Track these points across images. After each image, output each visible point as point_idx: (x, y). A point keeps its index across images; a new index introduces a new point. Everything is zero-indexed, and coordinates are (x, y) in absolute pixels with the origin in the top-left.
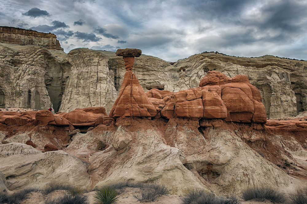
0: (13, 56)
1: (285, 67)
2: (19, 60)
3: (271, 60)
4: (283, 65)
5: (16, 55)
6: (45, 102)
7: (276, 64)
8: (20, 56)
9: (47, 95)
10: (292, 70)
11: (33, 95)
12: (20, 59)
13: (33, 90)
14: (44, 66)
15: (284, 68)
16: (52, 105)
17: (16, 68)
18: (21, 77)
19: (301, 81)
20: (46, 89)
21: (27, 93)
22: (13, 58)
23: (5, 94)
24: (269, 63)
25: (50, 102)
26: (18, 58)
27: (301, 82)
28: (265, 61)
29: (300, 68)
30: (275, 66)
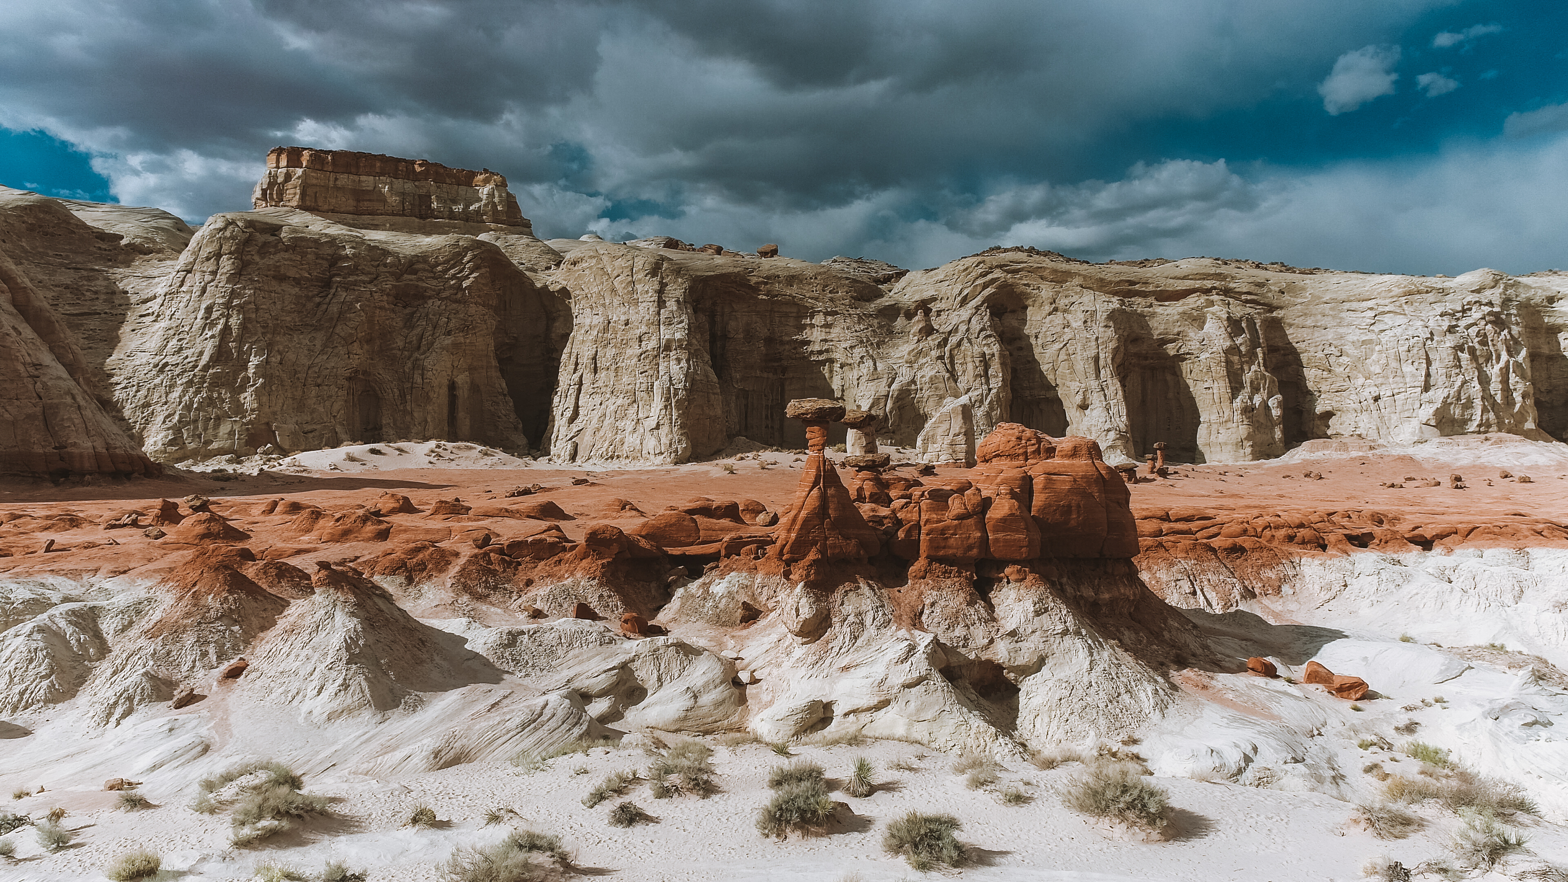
0: (398, 278)
1: (1249, 297)
2: (417, 286)
4: (1245, 290)
5: (406, 272)
6: (499, 417)
7: (1221, 290)
8: (420, 274)
9: (505, 395)
10: (1273, 307)
11: (463, 393)
12: (420, 283)
13: (462, 379)
14: (491, 303)
15: (1246, 302)
16: (521, 426)
17: (408, 310)
18: (424, 342)
20: (499, 374)
21: (444, 391)
22: (398, 279)
23: (380, 395)
24: (1198, 284)
25: (513, 416)
26: (411, 280)
28: (1185, 278)
29: (1299, 300)
30: (1217, 294)
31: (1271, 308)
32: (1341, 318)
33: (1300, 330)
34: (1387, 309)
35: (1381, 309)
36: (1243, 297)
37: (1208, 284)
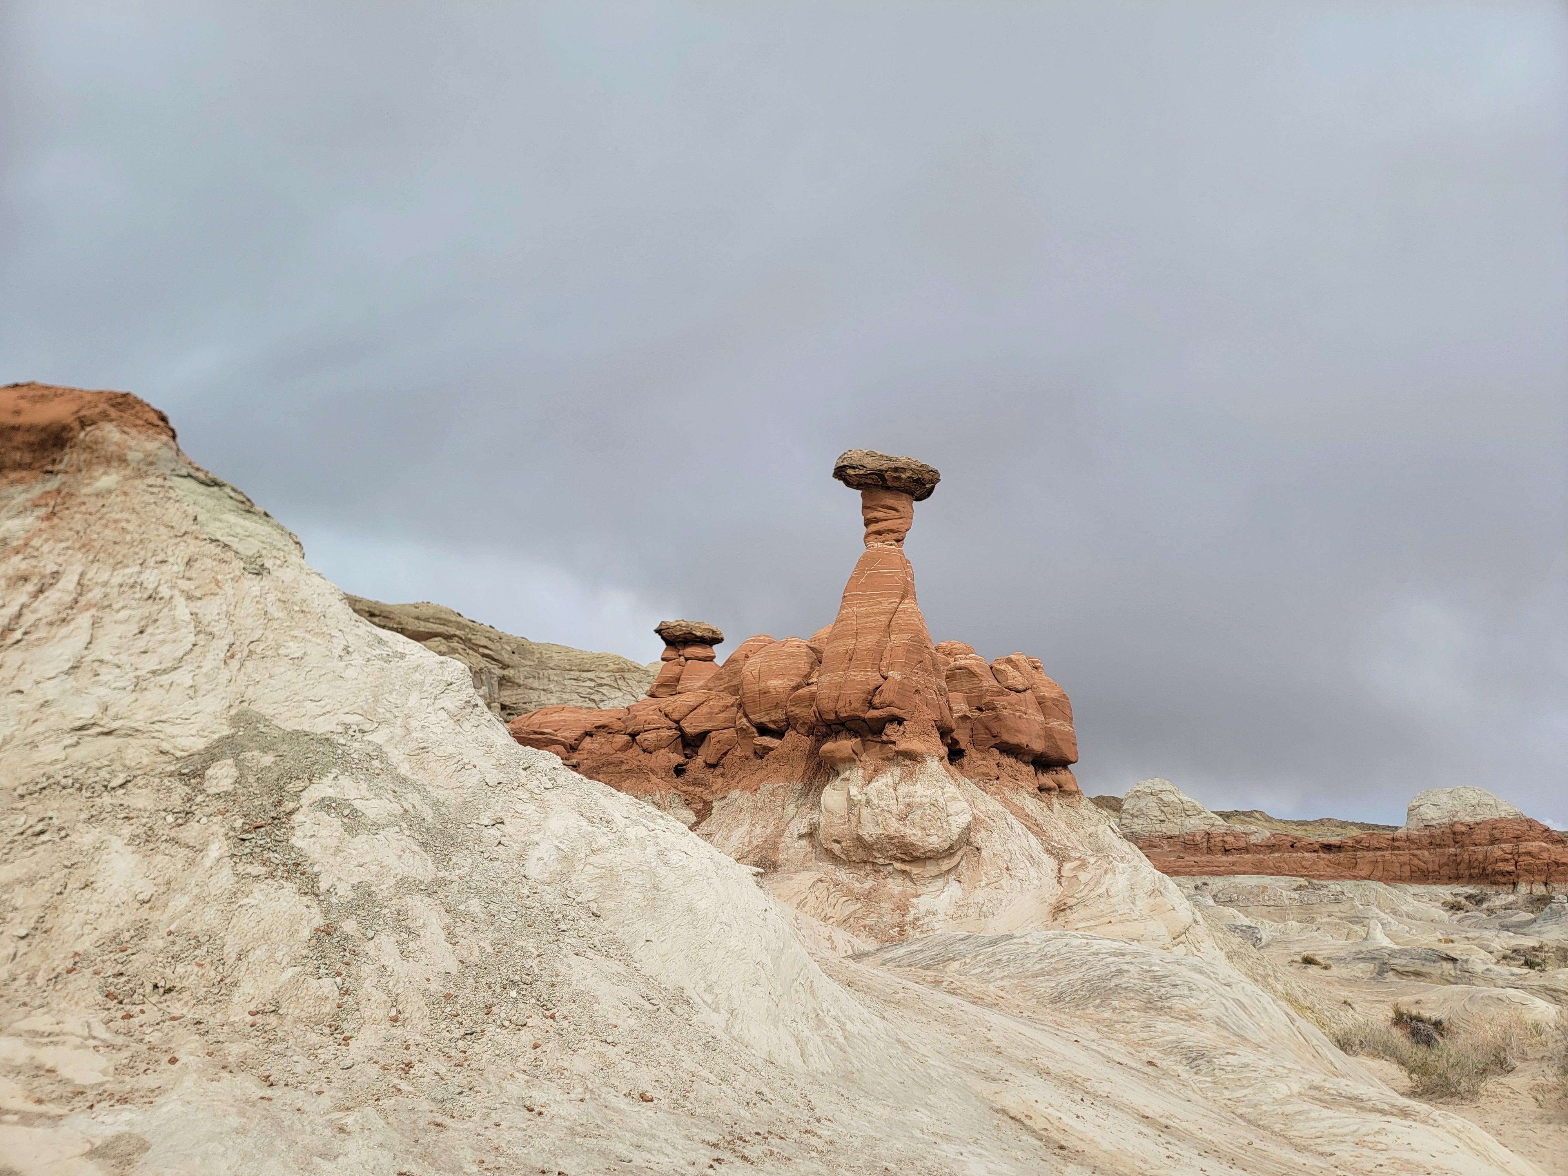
1: (487, 651)
3: (445, 620)
4: (482, 643)
7: (461, 639)
10: (504, 665)
15: (484, 655)
19: (525, 703)
24: (441, 629)
27: (525, 706)
28: (426, 620)
29: (528, 663)
30: (458, 642)
31: (505, 666)
32: (565, 685)
33: (527, 691)
34: (604, 682)
35: (599, 681)
36: (481, 650)
37: (452, 631)
